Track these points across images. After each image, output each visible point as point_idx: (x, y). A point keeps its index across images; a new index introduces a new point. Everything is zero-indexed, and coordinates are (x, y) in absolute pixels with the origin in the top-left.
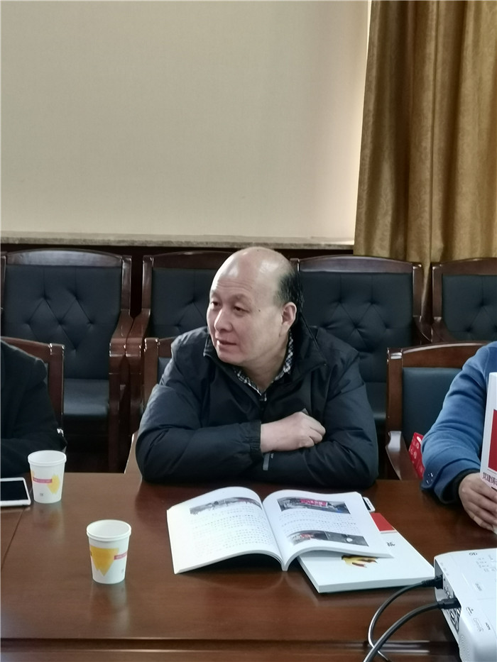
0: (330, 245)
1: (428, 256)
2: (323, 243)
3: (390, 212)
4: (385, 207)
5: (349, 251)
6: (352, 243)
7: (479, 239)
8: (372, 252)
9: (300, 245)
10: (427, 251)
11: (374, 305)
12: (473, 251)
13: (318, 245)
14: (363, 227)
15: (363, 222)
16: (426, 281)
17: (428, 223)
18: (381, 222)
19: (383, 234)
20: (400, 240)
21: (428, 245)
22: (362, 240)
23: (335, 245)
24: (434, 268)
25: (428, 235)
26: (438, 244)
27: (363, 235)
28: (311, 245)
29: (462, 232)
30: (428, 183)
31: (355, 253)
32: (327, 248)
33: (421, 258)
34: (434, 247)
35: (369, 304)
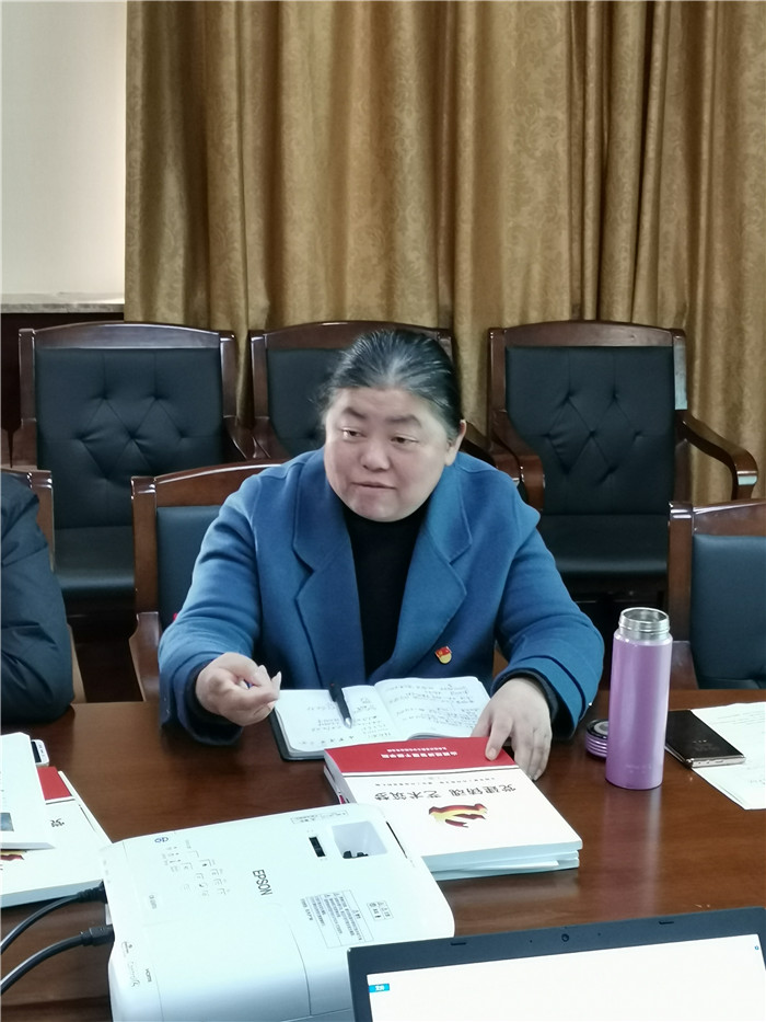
0: (87, 306)
1: (244, 320)
2: (75, 303)
3: (181, 251)
4: (173, 243)
5: (116, 315)
6: (122, 301)
7: (323, 292)
8: (154, 315)
9: (37, 306)
10: (242, 313)
11: (160, 401)
12: (315, 311)
13: (68, 305)
14: (137, 277)
15: (137, 268)
16: (242, 359)
17: (241, 269)
18: (166, 266)
19: (171, 287)
20: (200, 296)
21: (242, 303)
22: (137, 298)
23: (94, 306)
24: (253, 339)
25: (241, 288)
26: (260, 300)
27: (137, 287)
28: (55, 306)
29: (296, 281)
30: (237, 204)
31: (127, 318)
32: (83, 310)
33: (232, 324)
34: (253, 305)
35: (152, 400)
